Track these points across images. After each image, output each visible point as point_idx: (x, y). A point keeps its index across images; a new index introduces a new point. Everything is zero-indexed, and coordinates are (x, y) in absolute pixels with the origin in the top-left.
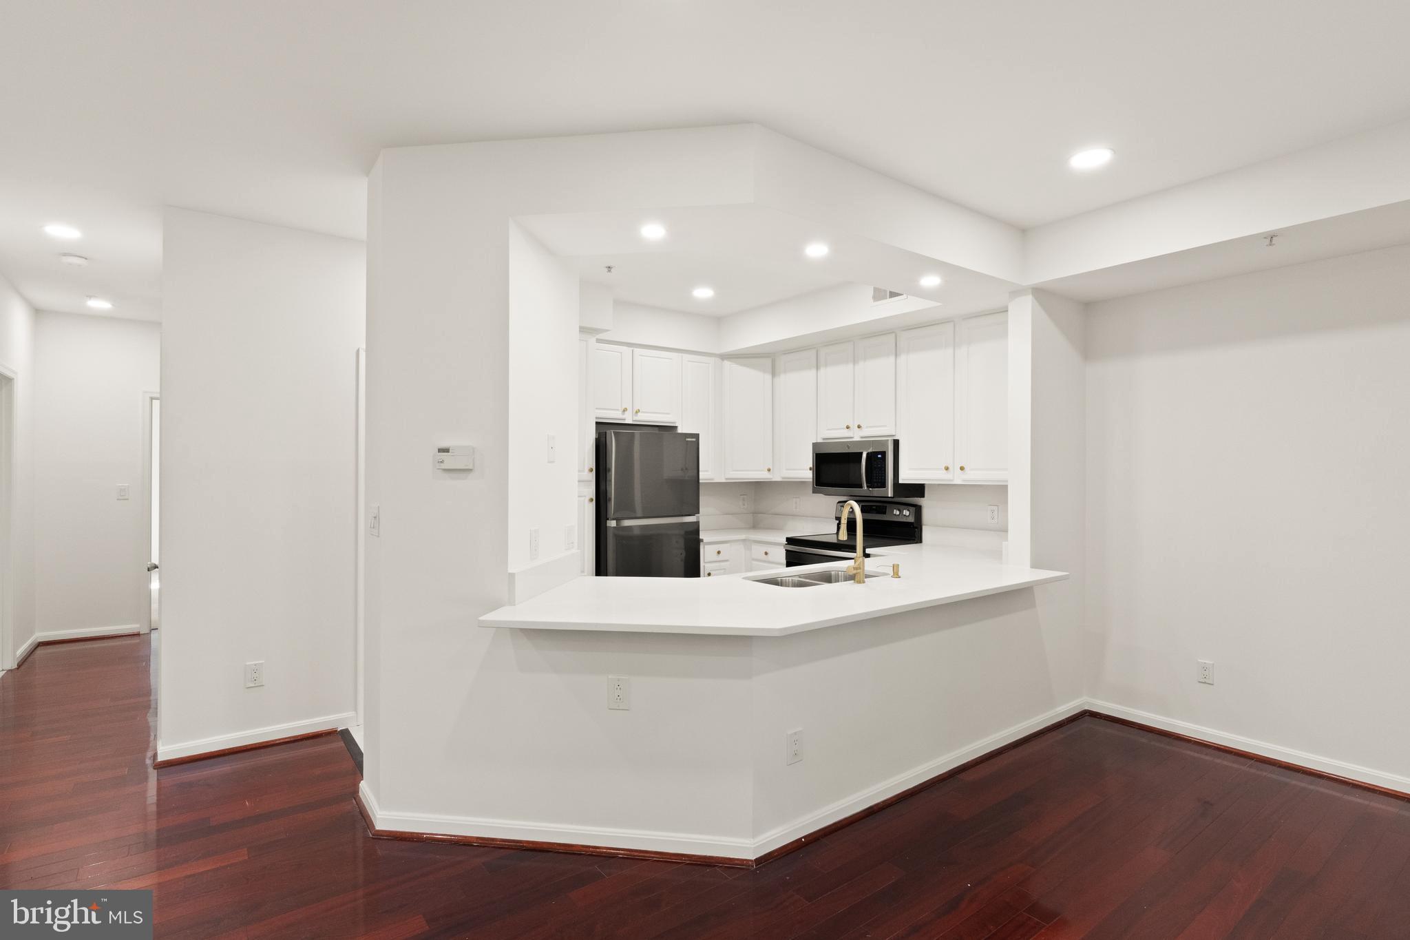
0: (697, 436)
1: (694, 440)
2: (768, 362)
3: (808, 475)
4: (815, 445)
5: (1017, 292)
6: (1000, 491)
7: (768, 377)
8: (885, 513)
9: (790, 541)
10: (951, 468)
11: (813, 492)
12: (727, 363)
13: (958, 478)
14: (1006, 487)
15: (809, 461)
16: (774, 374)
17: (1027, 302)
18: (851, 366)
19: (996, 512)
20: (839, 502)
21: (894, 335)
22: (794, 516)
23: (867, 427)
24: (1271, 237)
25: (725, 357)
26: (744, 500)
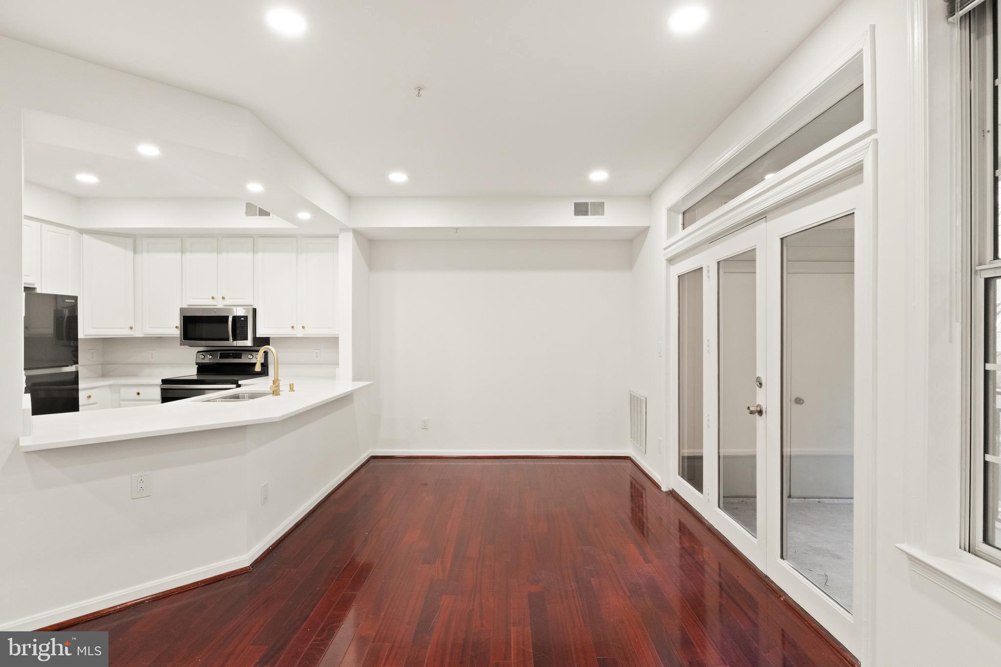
0: (75, 298)
1: (73, 301)
2: (130, 241)
3: (177, 333)
4: (182, 310)
5: (344, 229)
6: (334, 341)
7: (130, 254)
8: (240, 358)
9: (165, 382)
10: (295, 327)
11: (181, 345)
12: (86, 237)
13: (299, 333)
14: (338, 338)
15: (177, 321)
16: (135, 251)
17: (350, 235)
18: (215, 255)
19: (319, 354)
20: (198, 352)
21: (252, 238)
22: (149, 364)
23: (230, 299)
24: (457, 229)
25: (82, 231)
26: (92, 353)
